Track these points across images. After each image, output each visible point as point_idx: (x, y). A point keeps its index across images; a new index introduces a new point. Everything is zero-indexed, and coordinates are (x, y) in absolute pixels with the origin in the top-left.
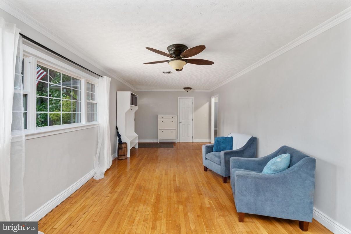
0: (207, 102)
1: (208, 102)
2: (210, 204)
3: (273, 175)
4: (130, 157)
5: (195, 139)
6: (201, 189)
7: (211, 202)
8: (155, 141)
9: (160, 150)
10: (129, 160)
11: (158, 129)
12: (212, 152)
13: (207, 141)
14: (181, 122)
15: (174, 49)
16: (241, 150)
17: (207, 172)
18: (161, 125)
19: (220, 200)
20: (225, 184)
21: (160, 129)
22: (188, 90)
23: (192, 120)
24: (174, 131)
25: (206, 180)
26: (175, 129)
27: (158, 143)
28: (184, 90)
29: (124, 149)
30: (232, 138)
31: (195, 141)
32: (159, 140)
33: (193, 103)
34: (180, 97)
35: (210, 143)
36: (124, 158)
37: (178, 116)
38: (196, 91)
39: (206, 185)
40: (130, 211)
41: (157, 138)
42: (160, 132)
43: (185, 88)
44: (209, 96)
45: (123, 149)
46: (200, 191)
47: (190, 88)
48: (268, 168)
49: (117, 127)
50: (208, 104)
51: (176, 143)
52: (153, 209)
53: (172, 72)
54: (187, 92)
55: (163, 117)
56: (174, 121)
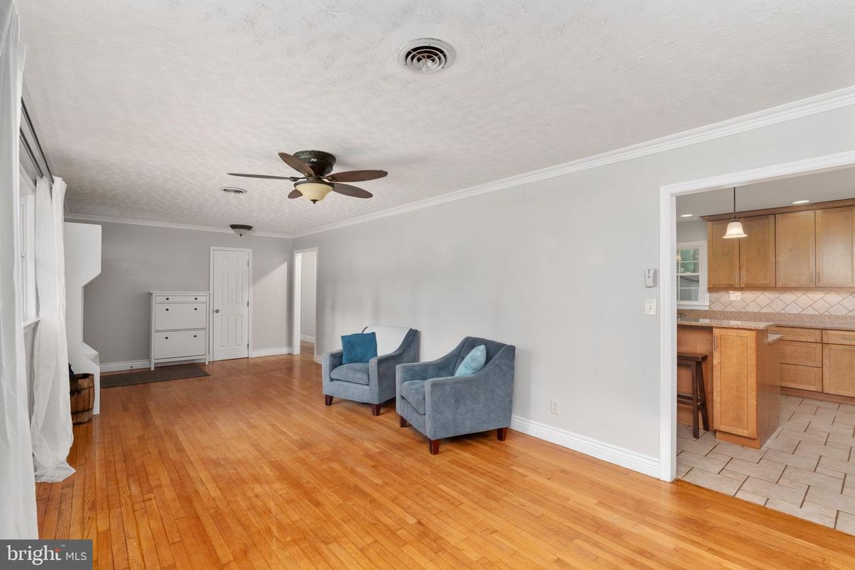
0: (283, 263)
1: (286, 263)
2: (378, 448)
3: (473, 375)
4: (98, 413)
5: (253, 349)
6: (345, 433)
7: (377, 445)
8: (138, 365)
9: (158, 388)
10: (96, 424)
11: (153, 331)
12: (342, 364)
13: (283, 351)
14: (217, 311)
15: (316, 160)
16: (398, 352)
17: (332, 406)
18: (160, 319)
19: (388, 439)
20: (379, 417)
21: (156, 331)
22: (243, 231)
23: (248, 305)
24: (202, 334)
25: (342, 418)
26: (203, 329)
27: (153, 369)
28: (232, 231)
29: (87, 391)
30: (373, 334)
31: (255, 354)
32: (153, 361)
33: (251, 263)
34: (215, 248)
35: (290, 355)
36: (86, 419)
37: (209, 295)
38: (258, 234)
39: (347, 425)
40: (241, 502)
41: (147, 355)
42: (157, 340)
43: (233, 227)
44: (290, 247)
45: (83, 392)
46: (345, 436)
47: (249, 228)
48: (466, 367)
50: (284, 267)
51: (207, 364)
52: (287, 484)
53: (246, 191)
54: (241, 235)
55: (168, 299)
56: (202, 308)
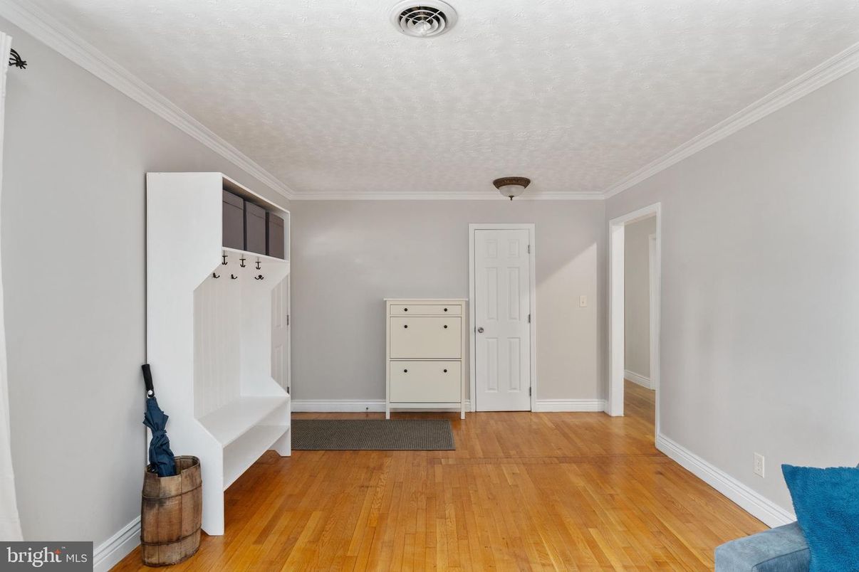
0: (590, 244)
1: (595, 245)
5: (539, 397)
8: (374, 405)
11: (388, 359)
13: (593, 405)
14: (481, 330)
18: (397, 343)
21: (393, 360)
22: (515, 189)
23: (530, 320)
24: (454, 368)
26: (459, 360)
27: (388, 417)
28: (499, 195)
29: (175, 502)
31: (543, 406)
32: (389, 404)
33: (533, 249)
34: (475, 226)
35: (604, 414)
36: (176, 557)
37: (468, 304)
41: (382, 395)
42: (393, 370)
43: (499, 183)
44: (602, 215)
45: (167, 504)
47: (524, 182)
49: (146, 369)
51: (463, 417)
54: (511, 197)
55: (406, 310)
56: (455, 325)
